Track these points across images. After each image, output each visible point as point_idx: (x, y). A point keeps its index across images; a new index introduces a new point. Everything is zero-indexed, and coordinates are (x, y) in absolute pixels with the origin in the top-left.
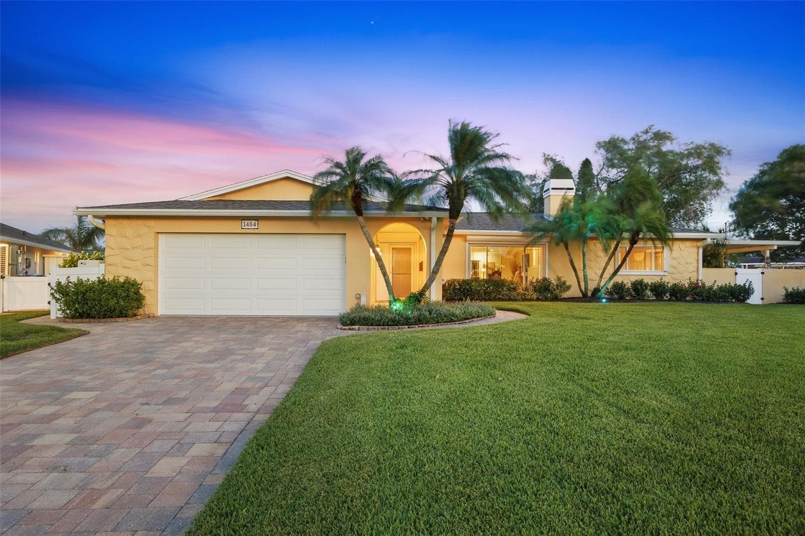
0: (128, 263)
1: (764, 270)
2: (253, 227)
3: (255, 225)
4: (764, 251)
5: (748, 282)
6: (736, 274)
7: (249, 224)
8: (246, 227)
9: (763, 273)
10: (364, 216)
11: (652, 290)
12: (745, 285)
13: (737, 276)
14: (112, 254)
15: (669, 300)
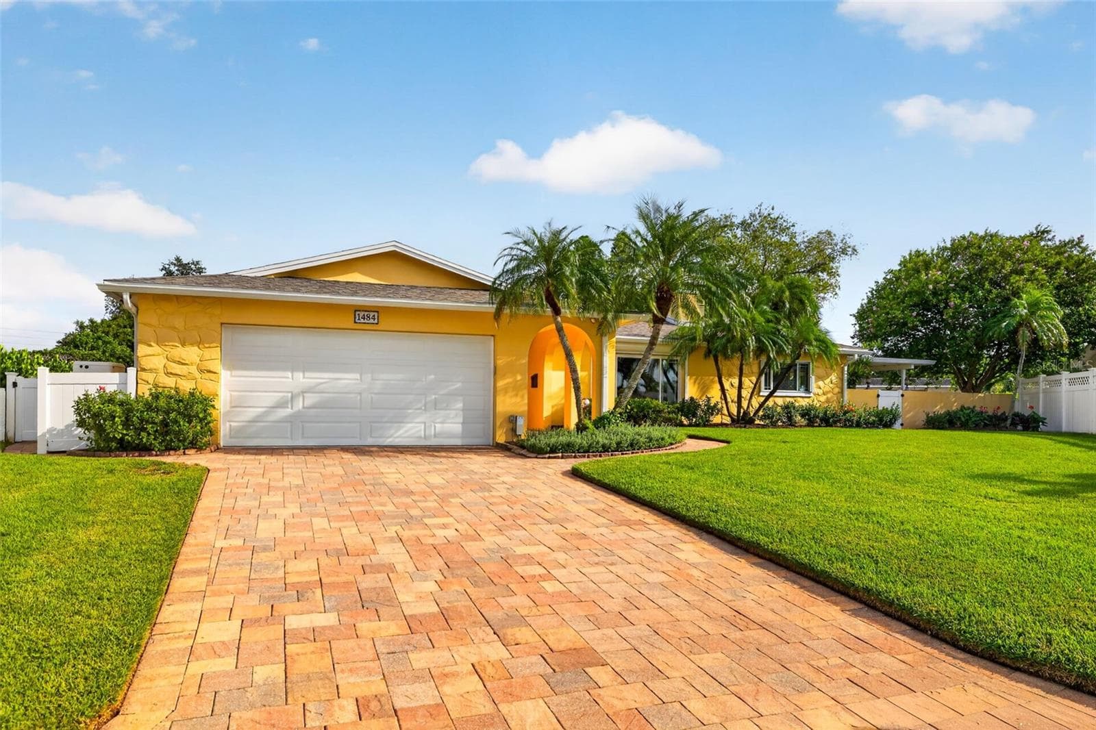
0: (177, 369)
1: (905, 393)
2: (372, 321)
3: (374, 319)
4: (900, 371)
5: (896, 405)
6: (878, 396)
7: (366, 317)
8: (362, 321)
9: (902, 395)
10: (561, 315)
11: (803, 416)
12: (892, 409)
13: (880, 398)
14: (150, 353)
15: (820, 426)
